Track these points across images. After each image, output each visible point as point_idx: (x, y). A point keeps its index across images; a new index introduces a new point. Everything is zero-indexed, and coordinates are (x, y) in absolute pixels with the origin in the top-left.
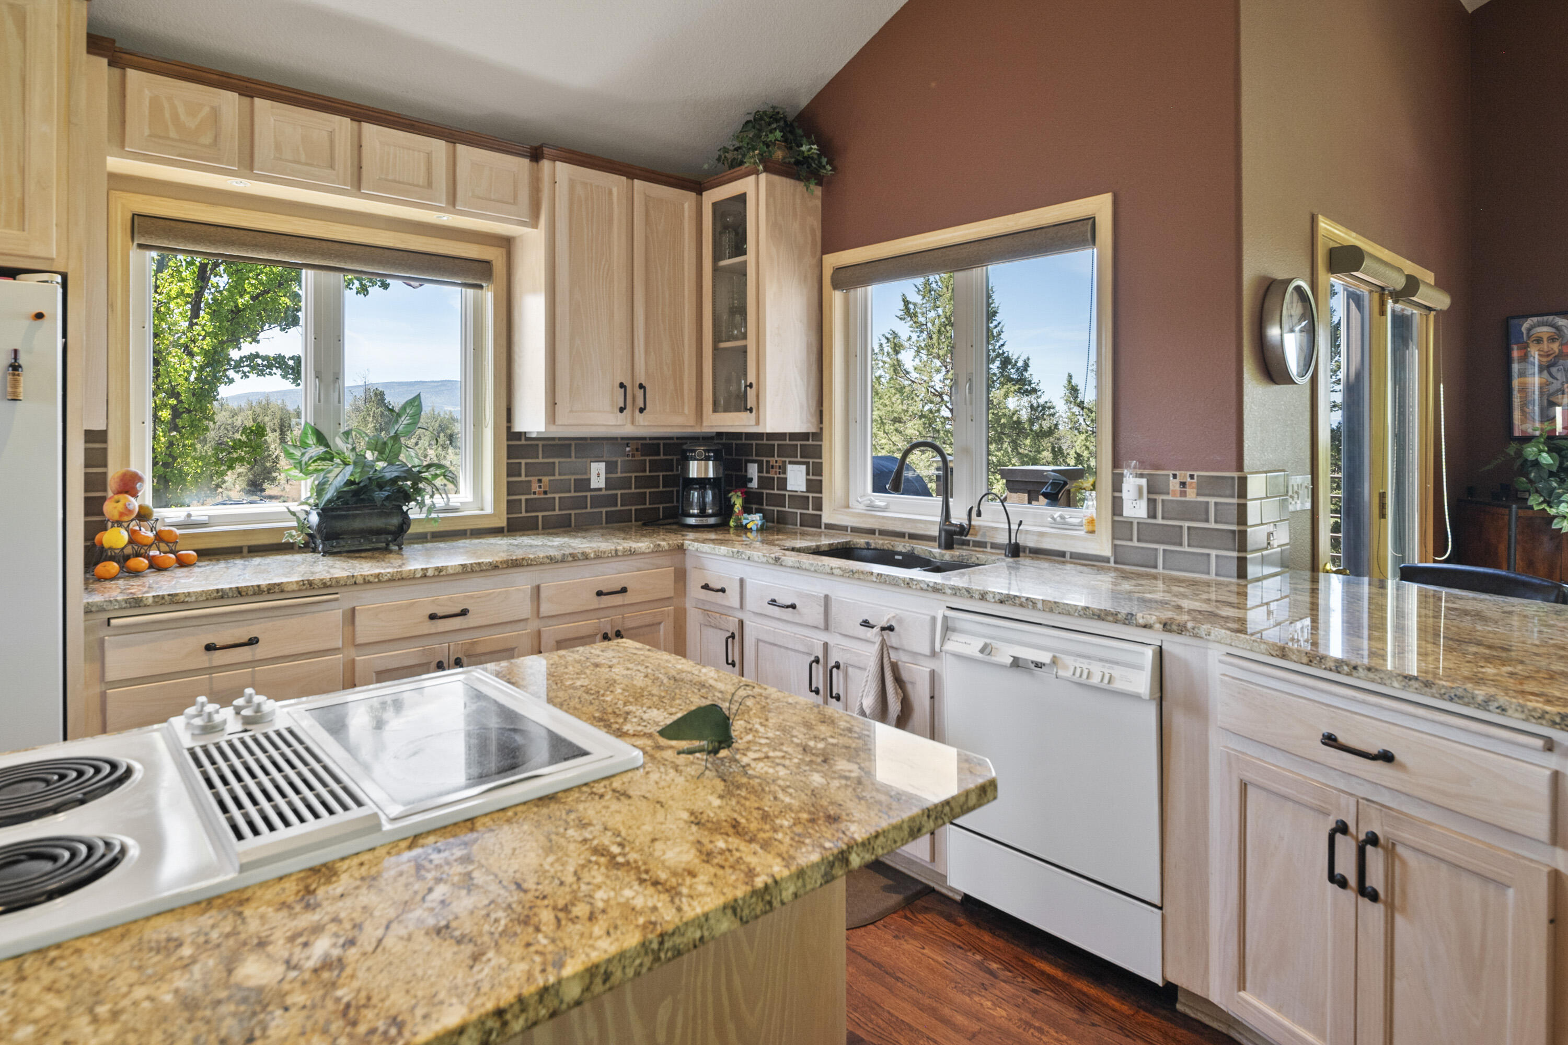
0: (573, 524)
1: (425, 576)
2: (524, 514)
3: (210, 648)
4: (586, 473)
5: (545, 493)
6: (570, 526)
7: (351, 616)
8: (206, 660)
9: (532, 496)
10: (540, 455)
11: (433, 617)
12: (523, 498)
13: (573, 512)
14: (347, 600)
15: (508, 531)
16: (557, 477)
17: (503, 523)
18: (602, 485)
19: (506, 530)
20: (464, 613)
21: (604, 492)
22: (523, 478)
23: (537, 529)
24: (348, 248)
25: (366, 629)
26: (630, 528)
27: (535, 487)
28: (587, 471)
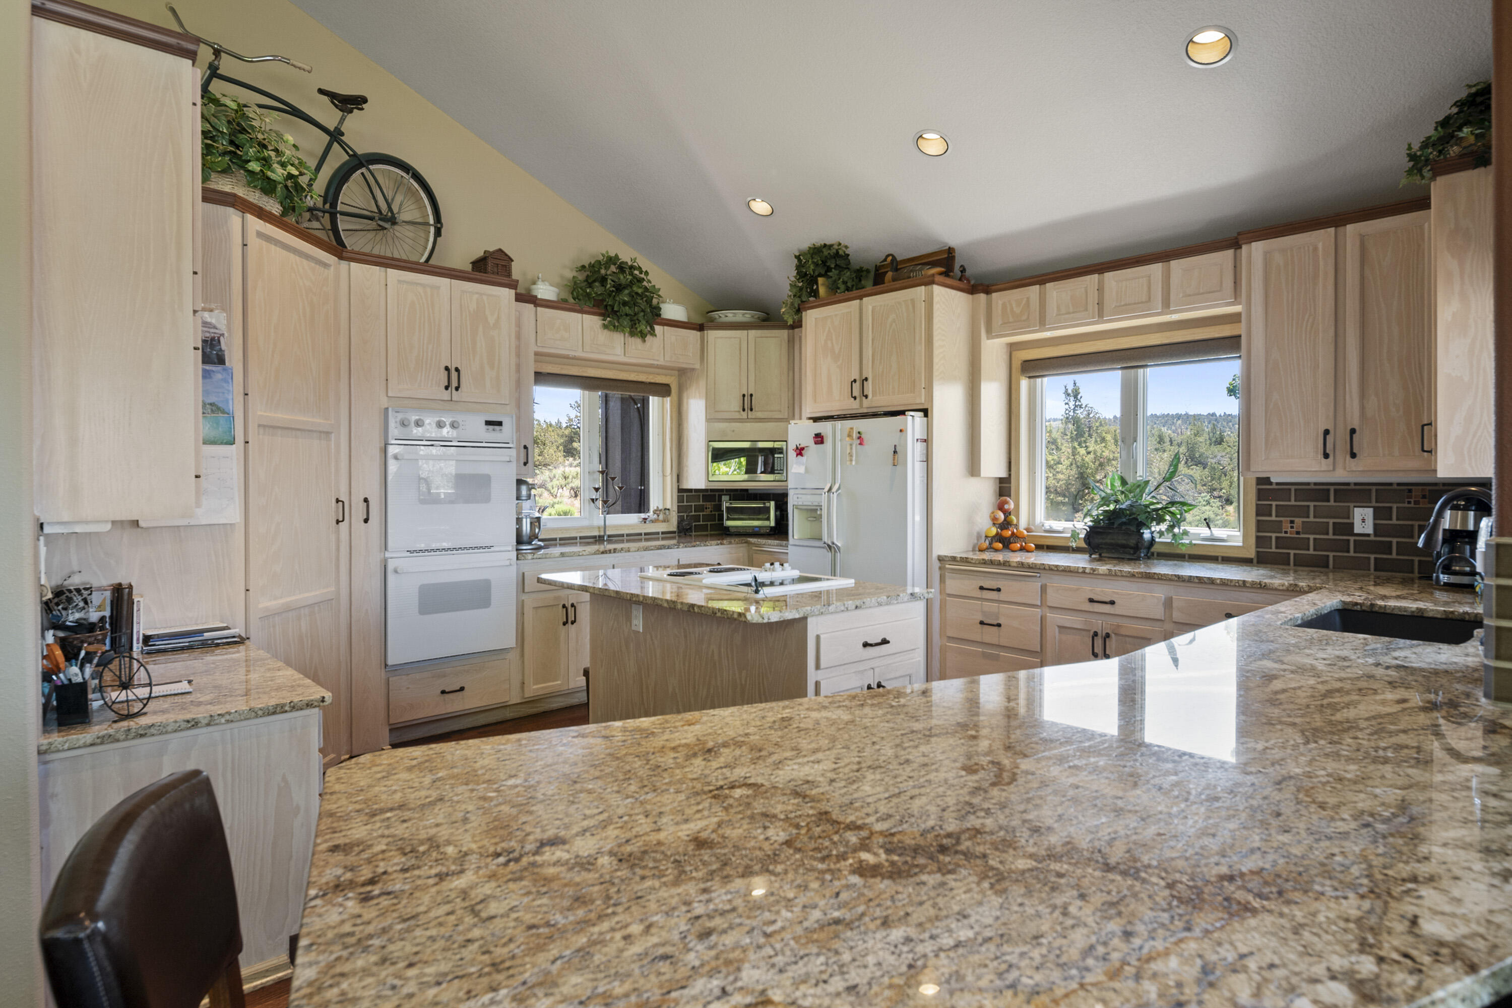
0: (1331, 565)
1: (1084, 572)
2: (1274, 550)
3: (982, 588)
4: (1348, 518)
5: (1298, 533)
6: (1327, 566)
7: (1044, 589)
8: (979, 594)
9: (1283, 535)
10: (1293, 498)
11: (1091, 600)
12: (1274, 535)
13: (1331, 554)
14: (1046, 579)
15: (1258, 562)
16: (1312, 519)
17: (1251, 553)
18: (1369, 529)
19: (1255, 561)
20: (1112, 603)
21: (1372, 538)
22: (1274, 518)
23: (1289, 564)
24: (1128, 353)
25: (1053, 598)
26: (1412, 581)
27: (1286, 526)
28: (1348, 514)
